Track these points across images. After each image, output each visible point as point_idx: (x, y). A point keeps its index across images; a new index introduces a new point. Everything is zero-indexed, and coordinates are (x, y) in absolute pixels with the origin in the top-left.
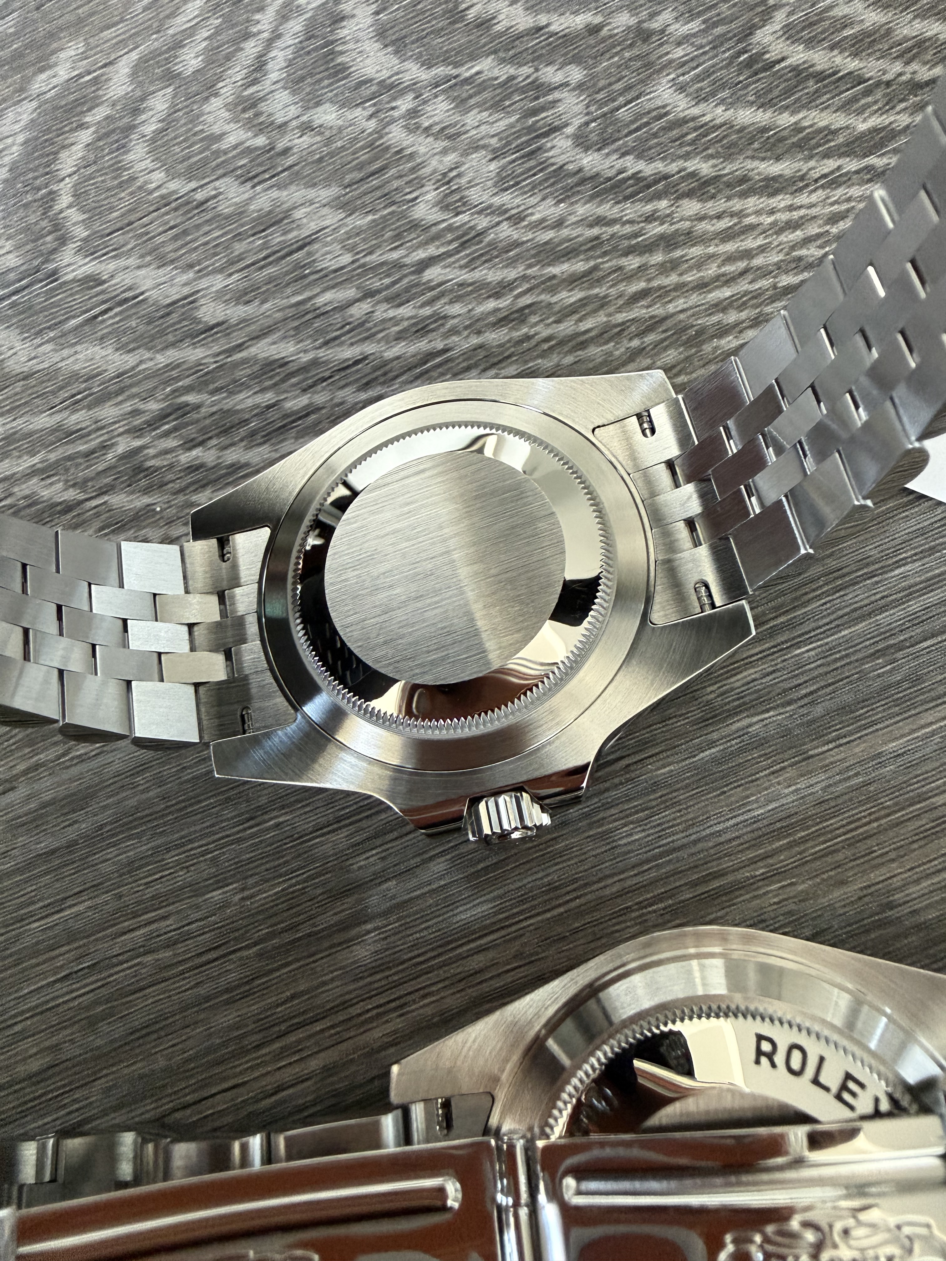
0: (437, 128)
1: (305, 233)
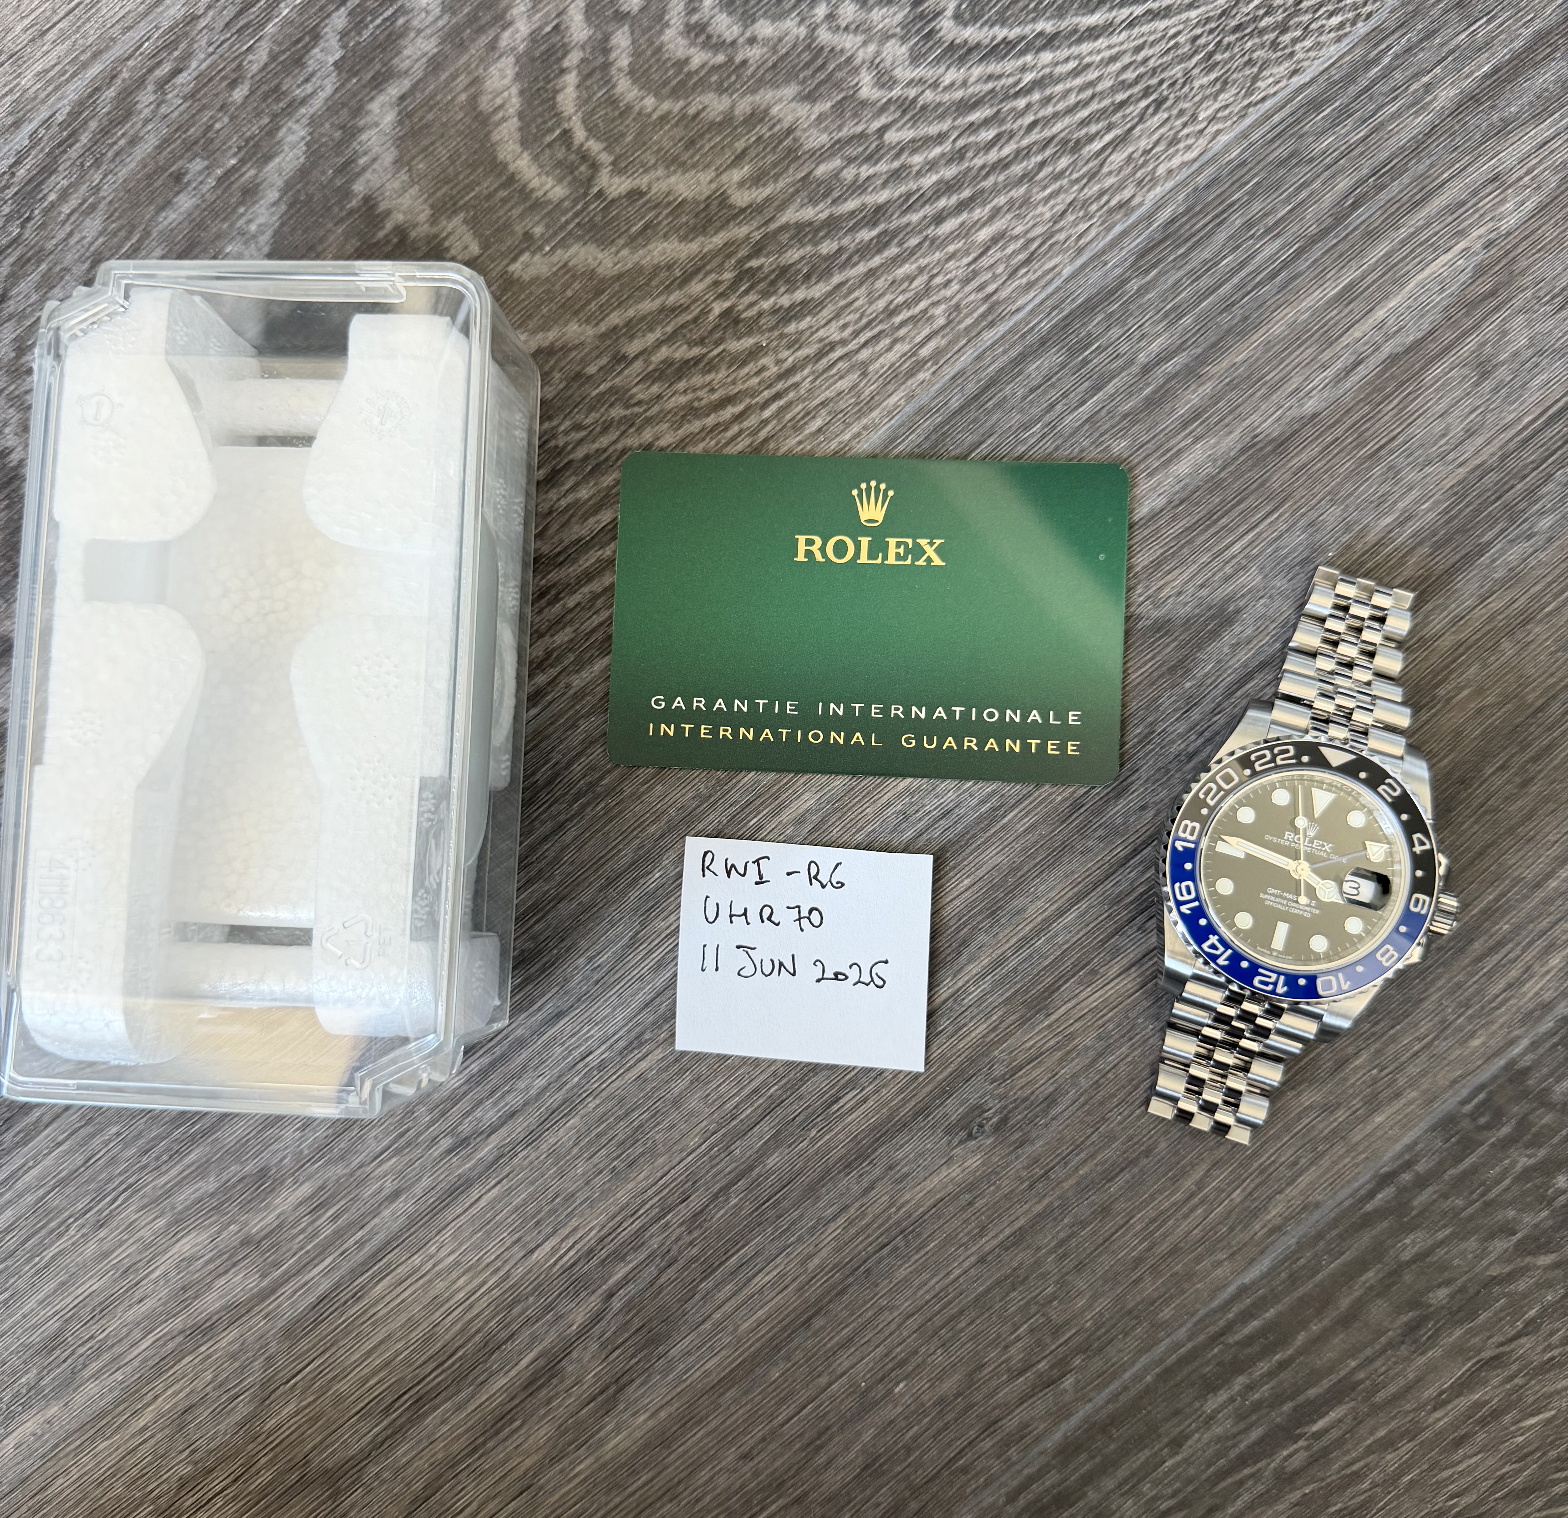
0: (853, 26)
1: (786, 125)
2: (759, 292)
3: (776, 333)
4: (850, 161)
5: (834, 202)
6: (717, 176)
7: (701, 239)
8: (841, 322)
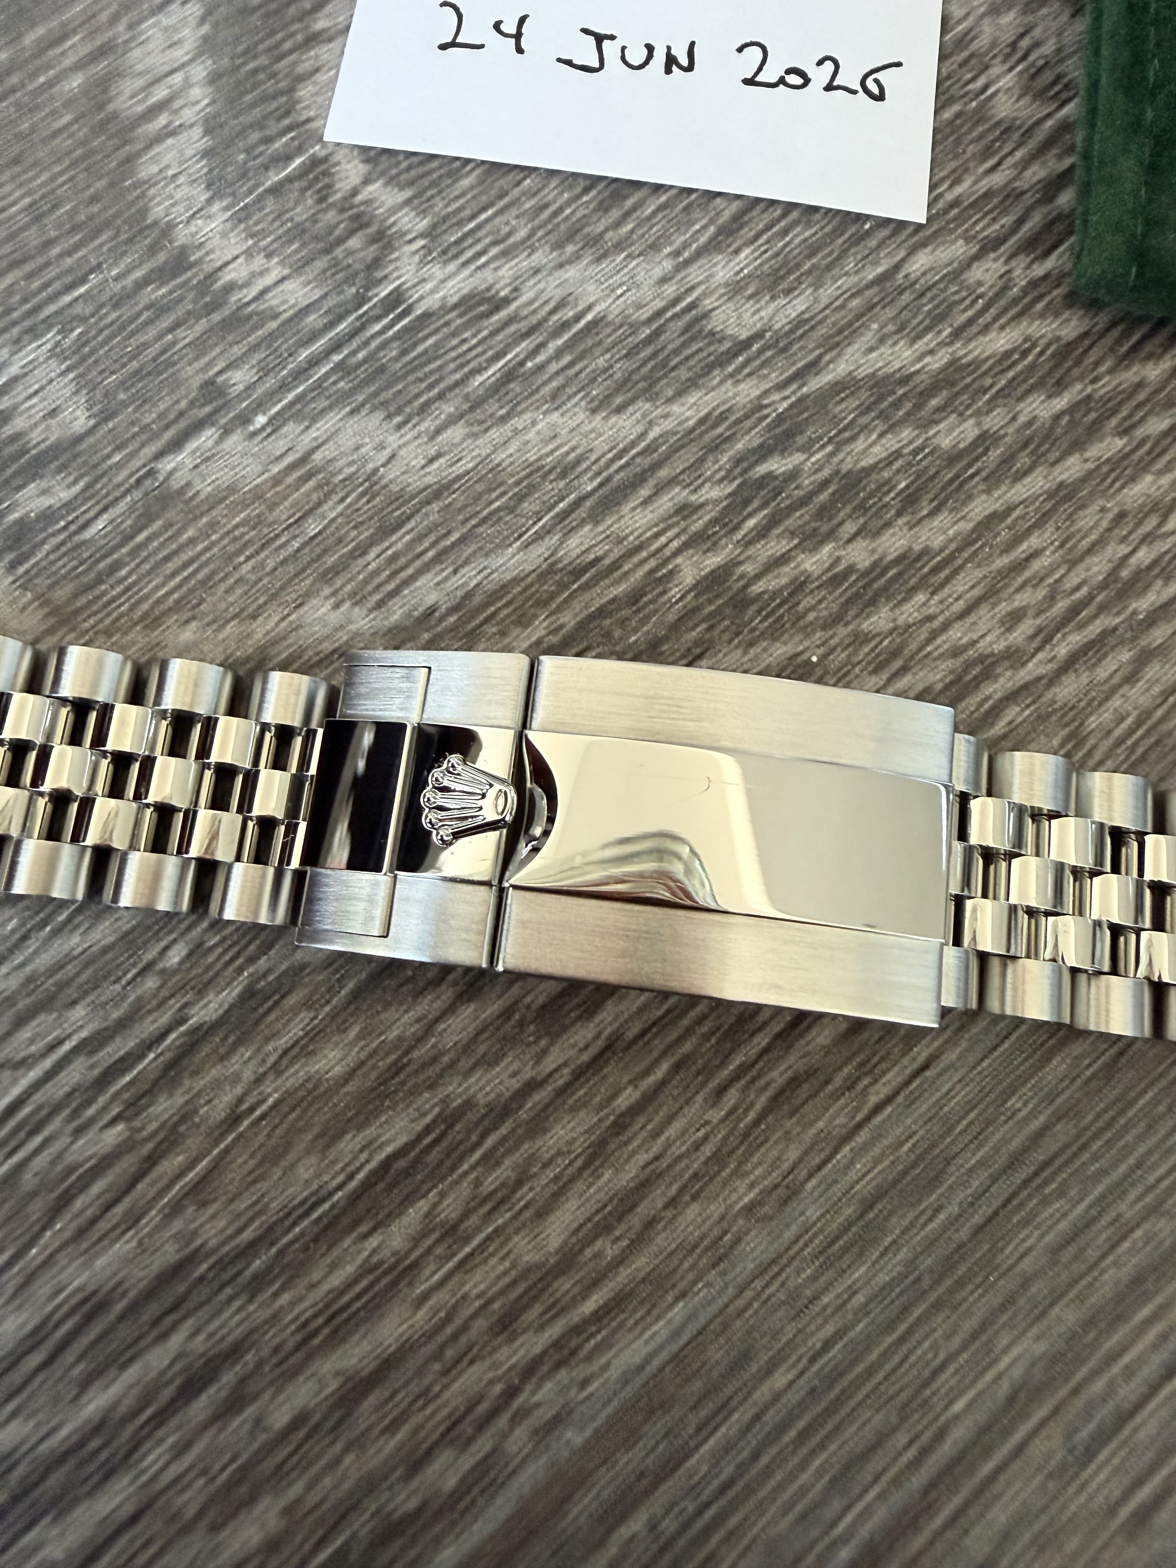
2: (793, 534)
3: (842, 632)
4: (989, 246)
5: (957, 334)
6: (678, 269)
7: (643, 406)
8: (1003, 608)
